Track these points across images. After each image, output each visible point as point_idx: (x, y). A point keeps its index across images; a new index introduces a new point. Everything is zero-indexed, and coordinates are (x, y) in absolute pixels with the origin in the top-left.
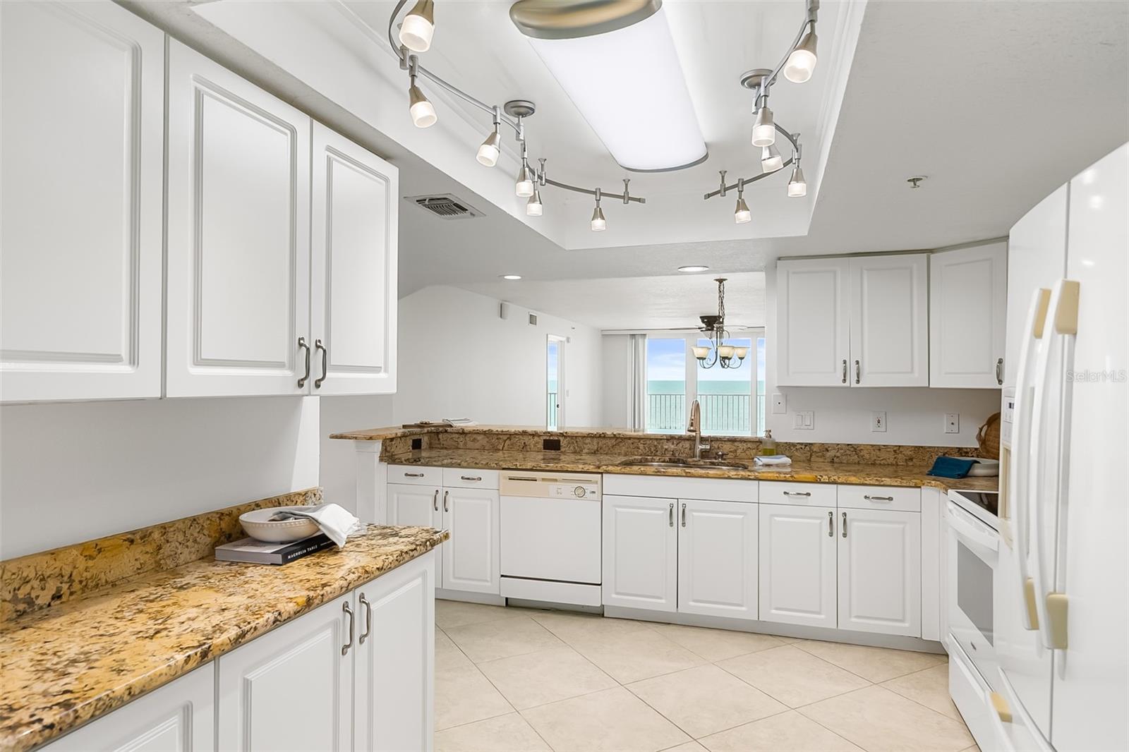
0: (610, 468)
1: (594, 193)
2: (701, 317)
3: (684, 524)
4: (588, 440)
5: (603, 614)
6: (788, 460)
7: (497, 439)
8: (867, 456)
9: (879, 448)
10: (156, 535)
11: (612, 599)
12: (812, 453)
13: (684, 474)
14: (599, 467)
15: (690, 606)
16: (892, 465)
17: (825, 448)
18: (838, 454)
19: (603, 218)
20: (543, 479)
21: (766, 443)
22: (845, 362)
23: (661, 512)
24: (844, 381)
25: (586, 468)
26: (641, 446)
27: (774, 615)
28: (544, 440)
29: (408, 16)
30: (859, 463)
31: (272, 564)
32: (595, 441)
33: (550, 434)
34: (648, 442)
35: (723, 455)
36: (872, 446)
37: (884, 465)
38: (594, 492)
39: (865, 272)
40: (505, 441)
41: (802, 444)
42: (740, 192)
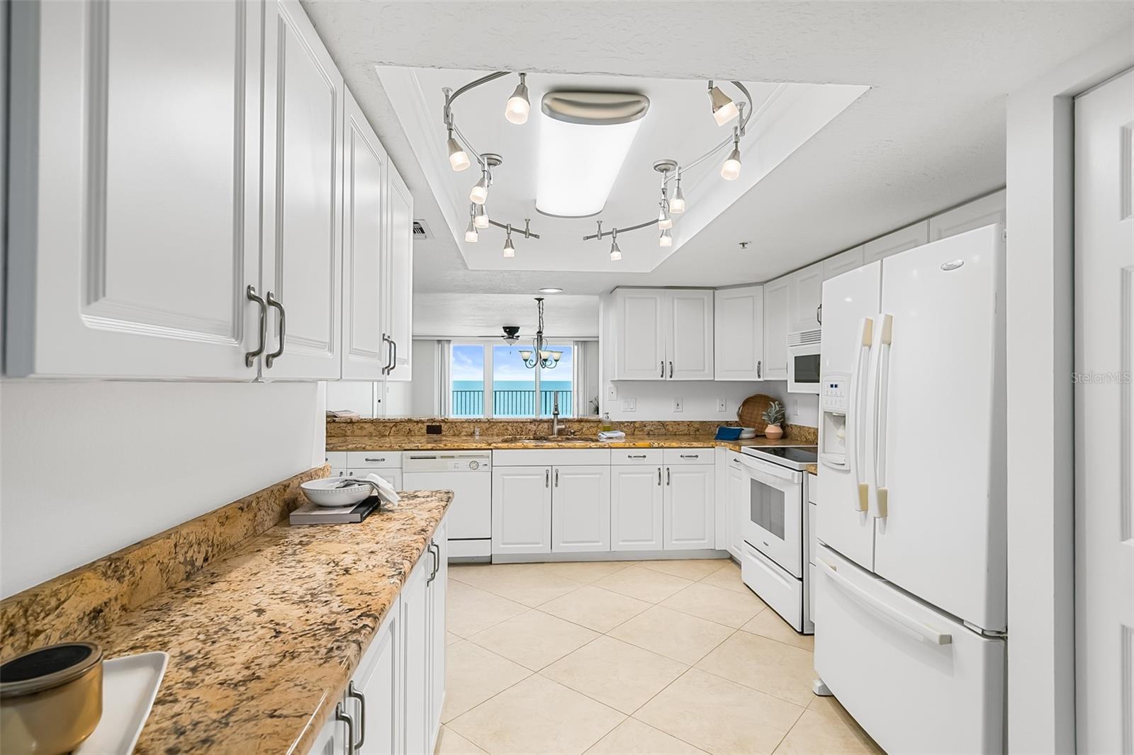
0: (500, 445)
1: (506, 227)
2: (504, 328)
3: (556, 485)
4: (466, 425)
5: (491, 562)
6: (623, 434)
7: (384, 426)
8: (671, 429)
9: (678, 423)
10: (254, 504)
11: (499, 549)
12: (635, 428)
13: (557, 447)
14: (490, 444)
15: (561, 548)
16: (686, 435)
17: (643, 424)
18: (652, 429)
19: (513, 248)
20: (442, 457)
21: (605, 422)
22: (662, 363)
23: (539, 477)
24: (662, 376)
25: (479, 446)
26: (510, 428)
27: (620, 546)
28: (428, 426)
29: (512, 99)
30: (665, 434)
31: (350, 523)
32: (472, 425)
33: (433, 420)
34: (515, 424)
35: (574, 432)
36: (674, 422)
37: (681, 435)
38: (486, 465)
39: (675, 300)
40: (391, 428)
41: (628, 422)
42: (614, 238)
